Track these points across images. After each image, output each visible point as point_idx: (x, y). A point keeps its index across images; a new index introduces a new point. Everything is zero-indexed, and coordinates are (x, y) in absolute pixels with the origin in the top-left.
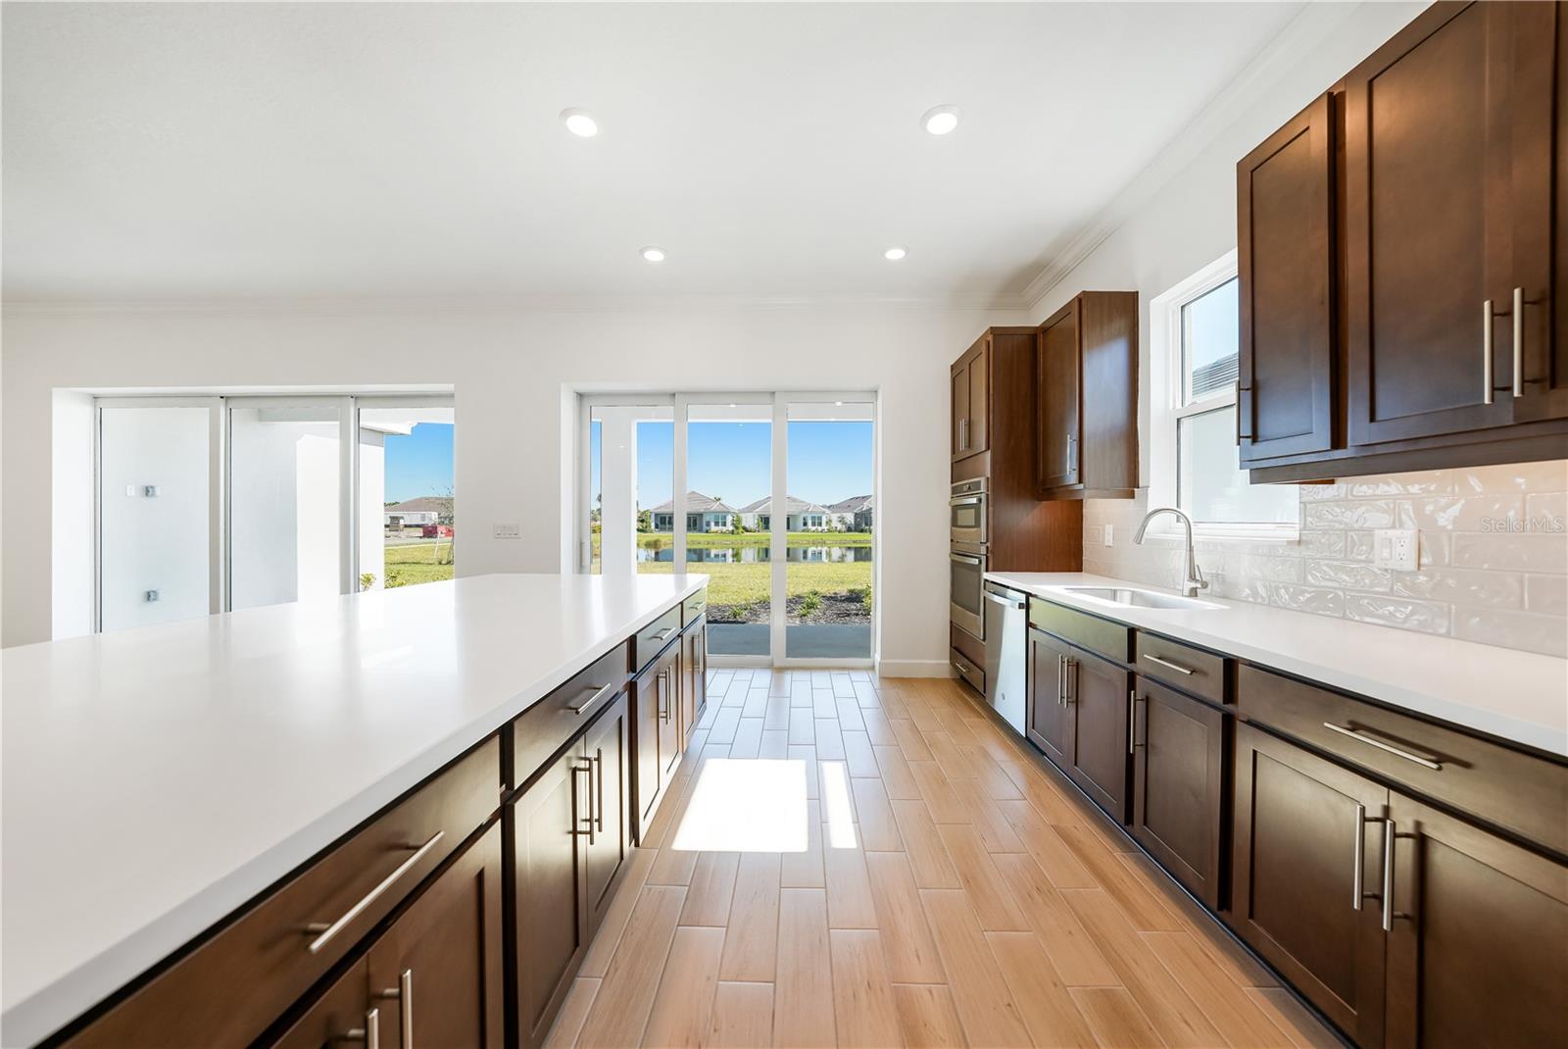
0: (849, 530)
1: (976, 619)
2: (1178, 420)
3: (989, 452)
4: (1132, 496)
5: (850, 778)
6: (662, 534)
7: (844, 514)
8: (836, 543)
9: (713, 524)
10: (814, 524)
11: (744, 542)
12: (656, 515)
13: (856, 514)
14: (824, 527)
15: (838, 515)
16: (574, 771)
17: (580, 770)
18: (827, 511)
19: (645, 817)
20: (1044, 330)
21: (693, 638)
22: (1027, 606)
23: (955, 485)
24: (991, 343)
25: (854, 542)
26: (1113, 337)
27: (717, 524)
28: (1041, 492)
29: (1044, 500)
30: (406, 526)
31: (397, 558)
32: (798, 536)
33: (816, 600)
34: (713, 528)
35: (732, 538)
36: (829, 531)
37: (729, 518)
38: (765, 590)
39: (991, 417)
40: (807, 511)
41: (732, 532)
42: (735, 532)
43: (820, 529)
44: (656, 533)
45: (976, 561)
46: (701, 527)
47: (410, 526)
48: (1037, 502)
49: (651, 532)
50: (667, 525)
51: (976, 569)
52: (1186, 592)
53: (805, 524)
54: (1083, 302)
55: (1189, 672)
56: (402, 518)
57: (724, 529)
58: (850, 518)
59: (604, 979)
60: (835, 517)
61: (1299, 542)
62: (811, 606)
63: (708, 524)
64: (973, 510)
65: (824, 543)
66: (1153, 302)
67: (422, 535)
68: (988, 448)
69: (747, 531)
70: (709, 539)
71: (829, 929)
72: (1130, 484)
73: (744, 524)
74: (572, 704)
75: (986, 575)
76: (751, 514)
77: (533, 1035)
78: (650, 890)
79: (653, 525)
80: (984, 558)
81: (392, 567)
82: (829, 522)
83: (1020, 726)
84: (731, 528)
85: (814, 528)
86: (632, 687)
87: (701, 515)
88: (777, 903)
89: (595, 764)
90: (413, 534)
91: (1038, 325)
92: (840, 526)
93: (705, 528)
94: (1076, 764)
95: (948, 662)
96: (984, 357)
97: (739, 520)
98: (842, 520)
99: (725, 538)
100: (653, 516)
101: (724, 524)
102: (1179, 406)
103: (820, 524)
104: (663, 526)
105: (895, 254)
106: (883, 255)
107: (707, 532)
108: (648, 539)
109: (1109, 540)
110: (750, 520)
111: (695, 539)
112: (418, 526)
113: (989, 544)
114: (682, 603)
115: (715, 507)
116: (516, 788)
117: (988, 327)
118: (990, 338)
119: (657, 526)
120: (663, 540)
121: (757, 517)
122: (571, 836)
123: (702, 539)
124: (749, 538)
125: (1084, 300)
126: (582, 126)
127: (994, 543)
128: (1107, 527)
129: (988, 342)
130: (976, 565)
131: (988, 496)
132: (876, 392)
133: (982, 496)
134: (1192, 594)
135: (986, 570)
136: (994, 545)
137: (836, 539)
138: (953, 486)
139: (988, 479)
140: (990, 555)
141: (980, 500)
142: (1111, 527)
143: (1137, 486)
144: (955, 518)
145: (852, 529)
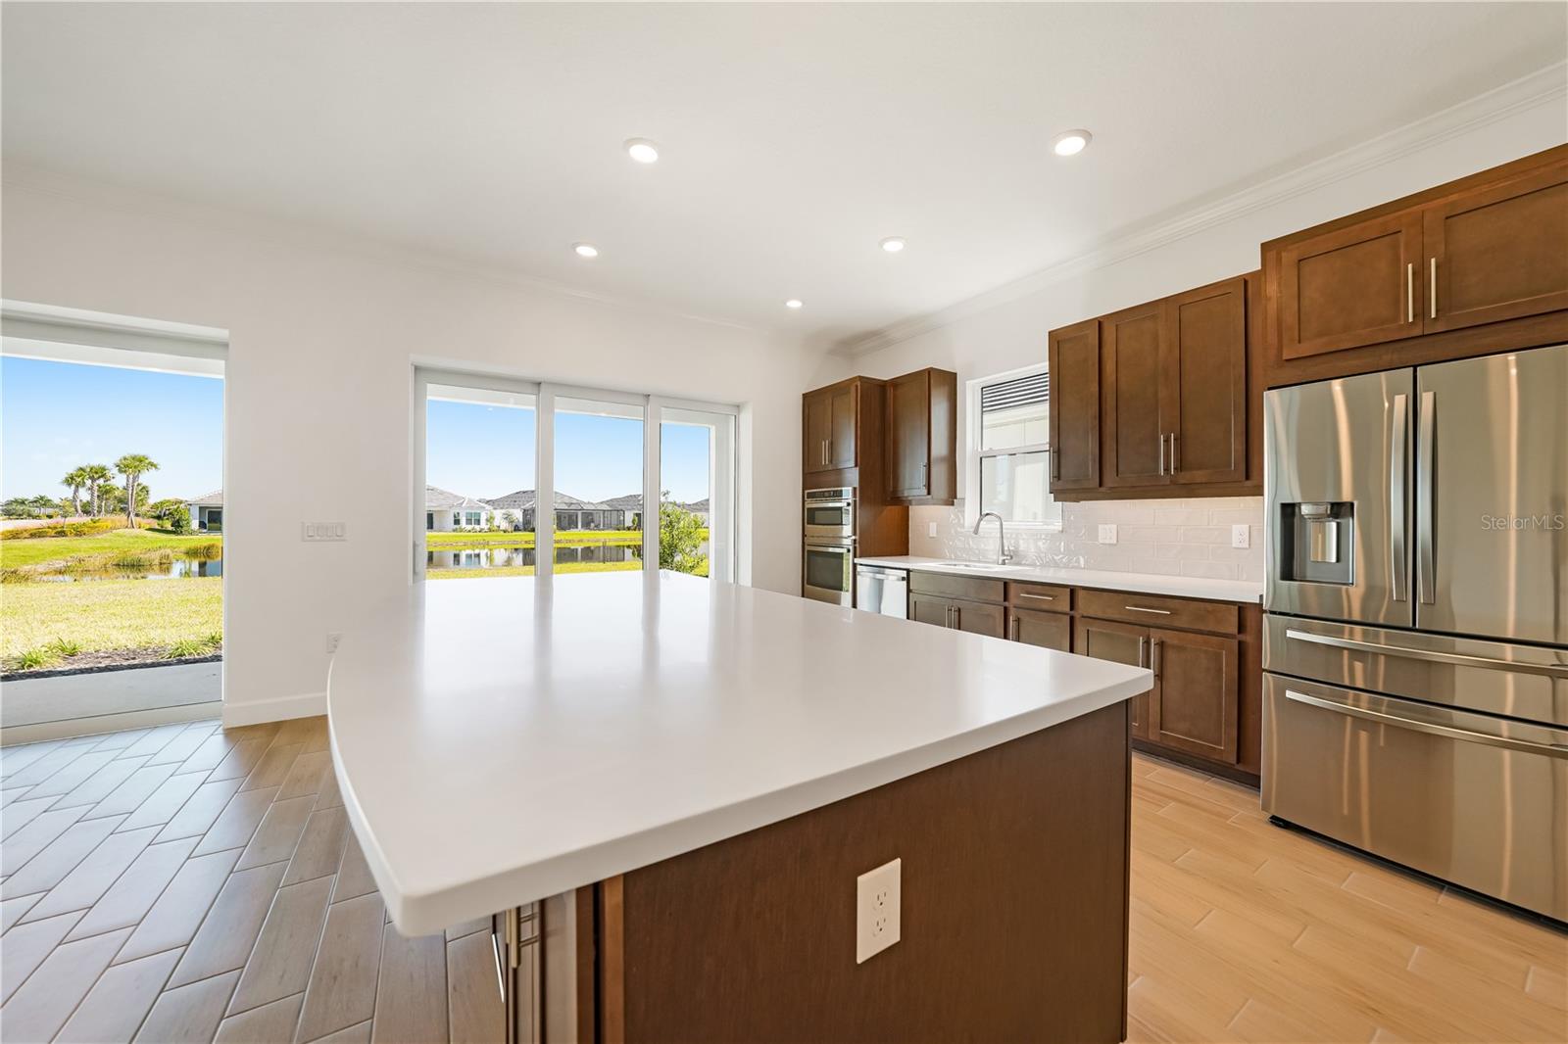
0: (517, 529)
2: (981, 459)
3: (858, 467)
4: (953, 504)
7: (511, 511)
8: (502, 543)
10: (469, 522)
12: (202, 509)
14: (484, 525)
15: (503, 511)
18: (487, 507)
20: (894, 384)
22: (908, 579)
24: (859, 388)
25: (526, 542)
28: (889, 499)
29: (889, 506)
32: (449, 536)
36: (490, 530)
40: (459, 505)
43: (477, 527)
44: (200, 536)
45: (843, 551)
48: (884, 507)
49: (191, 533)
51: (841, 556)
52: (1000, 562)
53: (457, 522)
54: (931, 374)
55: (1052, 599)
58: (518, 515)
60: (498, 514)
61: (1062, 531)
64: (838, 511)
65: (486, 544)
66: (966, 381)
68: (857, 464)
72: (952, 497)
75: (856, 561)
80: (851, 548)
82: (490, 520)
85: (469, 527)
91: (888, 380)
92: (504, 525)
96: (852, 396)
98: (508, 517)
100: (195, 511)
102: (979, 450)
103: (478, 522)
105: (794, 304)
106: (785, 303)
109: (933, 533)
118: (858, 384)
119: (202, 525)
126: (643, 154)
127: (860, 536)
128: (931, 524)
129: (857, 386)
130: (842, 554)
131: (855, 501)
132: (738, 406)
133: (850, 501)
134: (1004, 563)
135: (855, 556)
136: (860, 538)
137: (499, 539)
138: (806, 492)
139: (855, 489)
140: (857, 545)
141: (849, 504)
142: (935, 524)
143: (956, 498)
144: (810, 517)
145: (521, 528)
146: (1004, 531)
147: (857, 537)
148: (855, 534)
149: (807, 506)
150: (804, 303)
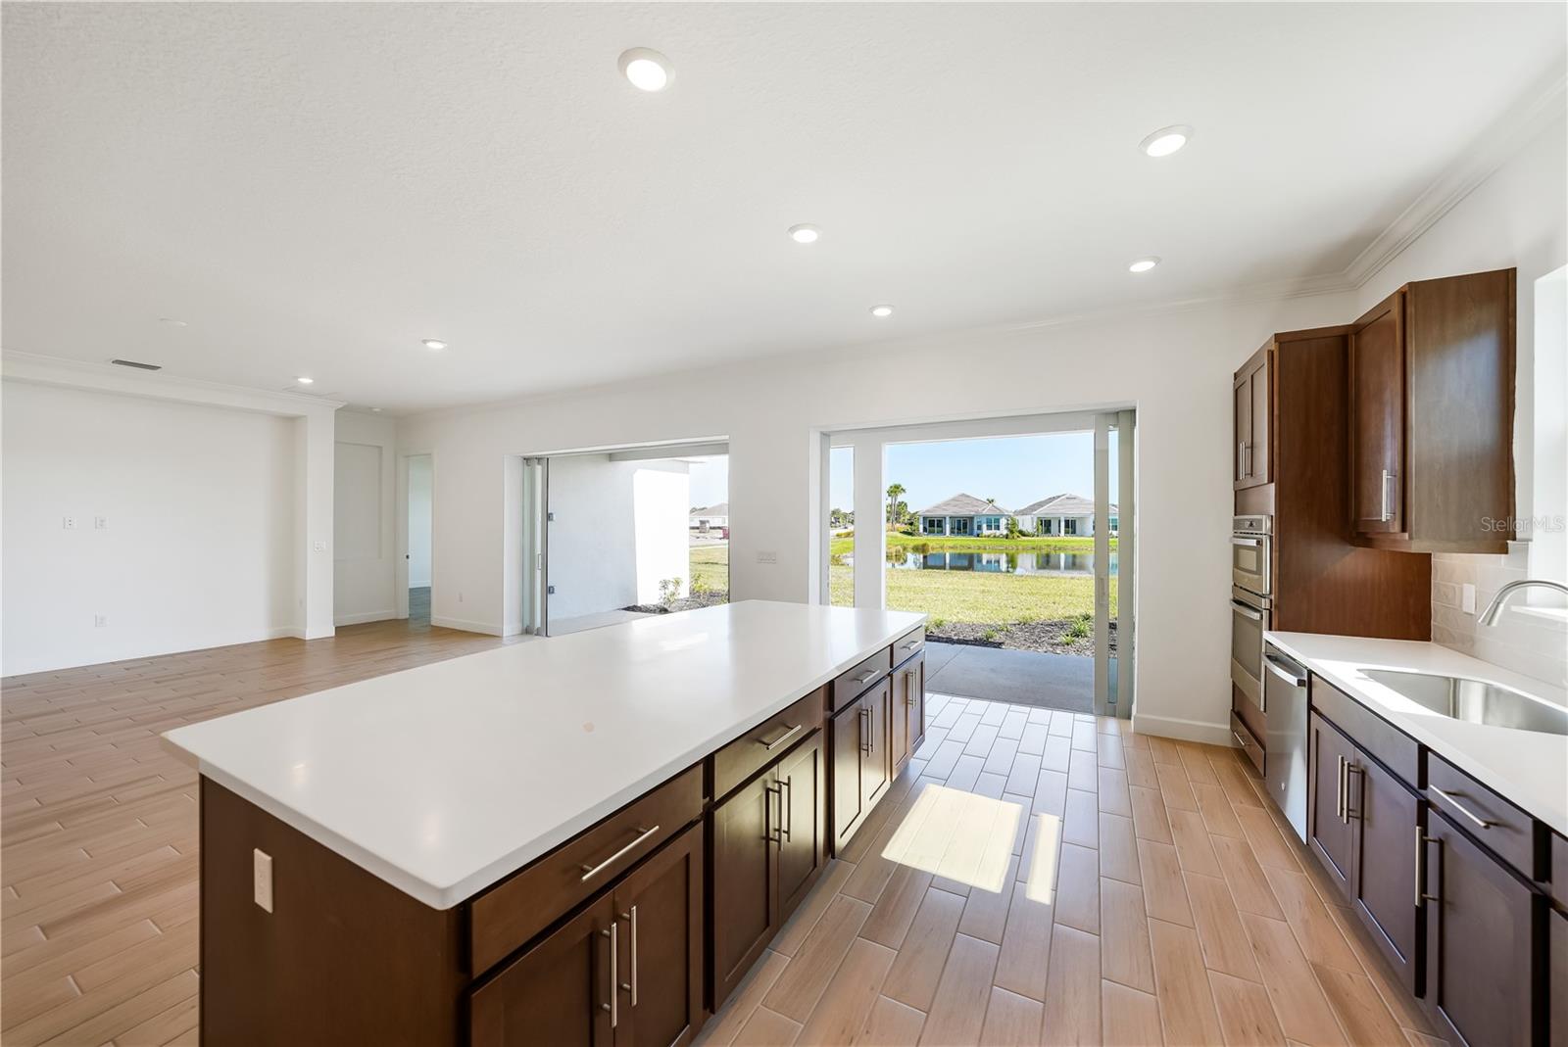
1: (1258, 685)
3: (1273, 484)
4: (1504, 550)
5: (1062, 842)
6: (931, 537)
9: (984, 526)
11: (1020, 547)
12: (925, 517)
16: (768, 791)
17: (772, 790)
19: (842, 836)
20: (1357, 330)
21: (907, 675)
22: (1309, 685)
23: (1237, 517)
24: (1276, 354)
26: (1477, 331)
27: (989, 527)
28: (1353, 536)
29: (1359, 546)
30: (711, 528)
31: (703, 558)
33: (1085, 627)
34: (985, 531)
35: (1007, 542)
37: (1003, 522)
38: (1028, 609)
39: (1276, 443)
41: (1007, 537)
42: (1010, 536)
44: (924, 537)
45: (1256, 616)
46: (972, 529)
47: (714, 528)
48: (1350, 547)
49: (919, 535)
50: (936, 529)
51: (1258, 624)
54: (1408, 297)
55: (1482, 824)
56: (708, 522)
57: (998, 533)
59: (792, 959)
62: (1077, 634)
63: (979, 528)
64: (1255, 553)
66: (1540, 283)
67: (722, 536)
68: (1271, 480)
69: (1024, 535)
70: (979, 543)
71: (993, 985)
72: (1501, 536)
73: (1021, 527)
74: (766, 740)
75: (1267, 635)
76: (1029, 517)
77: (727, 980)
78: (842, 898)
79: (921, 527)
80: (1265, 614)
81: (700, 567)
83: (1301, 830)
84: (1005, 532)
86: (830, 725)
87: (972, 518)
88: (949, 945)
89: (785, 788)
90: (716, 535)
91: (1351, 323)
93: (976, 531)
94: (1361, 897)
95: (1229, 727)
96: (1265, 372)
97: (1014, 524)
99: (999, 543)
100: (921, 520)
101: (998, 528)
104: (932, 528)
105: (1141, 267)
107: (978, 536)
108: (916, 543)
109: (1468, 605)
110: (1027, 524)
111: (964, 543)
112: (719, 528)
113: (1273, 597)
114: (891, 646)
115: (987, 510)
116: (716, 800)
117: (1273, 334)
118: (1273, 347)
119: (925, 529)
120: (931, 544)
121: (1035, 520)
122: (764, 842)
123: (972, 544)
124: (1026, 543)
125: (1408, 295)
127: (1280, 596)
128: (1466, 587)
129: (1271, 352)
131: (1272, 538)
135: (1269, 628)
139: (1271, 518)
140: (1274, 611)
141: (1260, 543)
142: (1472, 588)
148: (1271, 591)
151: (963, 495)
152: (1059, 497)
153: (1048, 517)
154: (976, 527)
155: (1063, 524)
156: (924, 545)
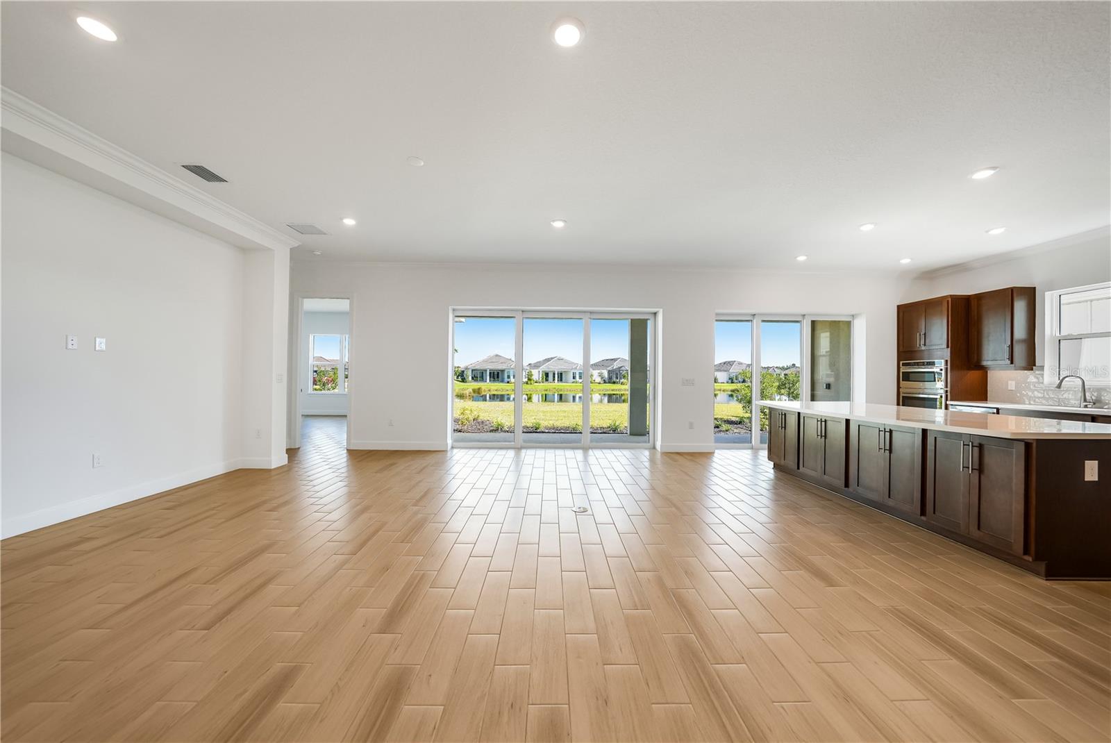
0: (605, 382)
3: (949, 349)
4: (1032, 370)
7: (603, 371)
9: (512, 377)
11: (535, 390)
13: (609, 371)
15: (599, 371)
24: (950, 301)
25: (612, 390)
28: (972, 367)
29: (972, 370)
32: (570, 385)
34: (512, 380)
36: (591, 383)
39: (950, 333)
40: (576, 368)
41: (526, 383)
42: (529, 382)
44: (474, 383)
46: (503, 378)
49: (469, 383)
53: (574, 378)
54: (1014, 291)
58: (605, 374)
60: (596, 373)
63: (509, 377)
69: (536, 382)
70: (508, 388)
73: (534, 377)
76: (537, 371)
79: (470, 377)
80: (943, 395)
82: (591, 376)
84: (525, 380)
85: (581, 381)
92: (598, 379)
93: (506, 379)
97: (530, 375)
98: (601, 375)
100: (471, 371)
102: (1057, 335)
109: (1011, 388)
111: (500, 388)
113: (947, 389)
119: (473, 379)
120: (483, 388)
121: (540, 373)
123: (503, 388)
124: (536, 387)
128: (1010, 382)
129: (948, 301)
130: (936, 399)
131: (947, 369)
132: (853, 316)
133: (943, 368)
134: (1086, 406)
135: (947, 400)
136: (951, 389)
137: (598, 388)
138: (901, 362)
139: (947, 361)
140: (949, 394)
141: (941, 370)
142: (1014, 383)
143: (1035, 365)
144: (907, 377)
145: (607, 381)
146: (1086, 387)
147: (949, 389)
148: (947, 387)
149: (902, 370)
150: (912, 259)
151: (497, 355)
152: (552, 358)
153: (547, 370)
154: (506, 377)
155: (556, 376)
156: (479, 389)
